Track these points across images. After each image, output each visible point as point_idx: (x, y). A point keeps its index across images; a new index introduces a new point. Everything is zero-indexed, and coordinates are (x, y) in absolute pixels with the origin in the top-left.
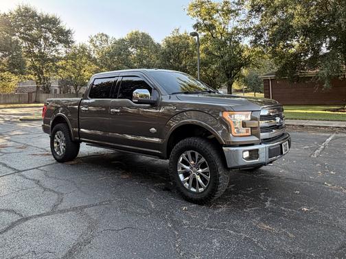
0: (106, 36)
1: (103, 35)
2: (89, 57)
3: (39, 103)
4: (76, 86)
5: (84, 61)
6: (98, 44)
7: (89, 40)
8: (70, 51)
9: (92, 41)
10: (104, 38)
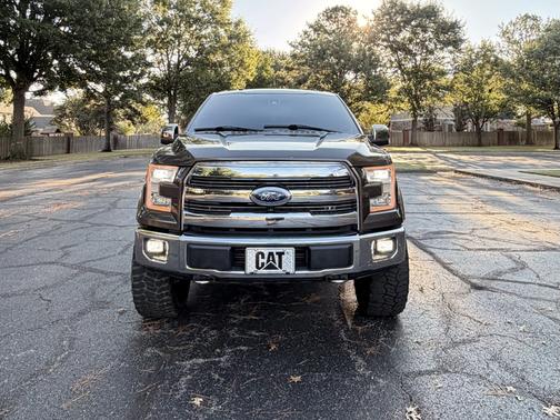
0: (535, 19)
1: (527, 17)
2: (497, 63)
3: (417, 146)
4: (477, 119)
5: (488, 72)
6: (517, 37)
7: (499, 31)
8: (461, 57)
9: (504, 33)
10: (530, 22)
